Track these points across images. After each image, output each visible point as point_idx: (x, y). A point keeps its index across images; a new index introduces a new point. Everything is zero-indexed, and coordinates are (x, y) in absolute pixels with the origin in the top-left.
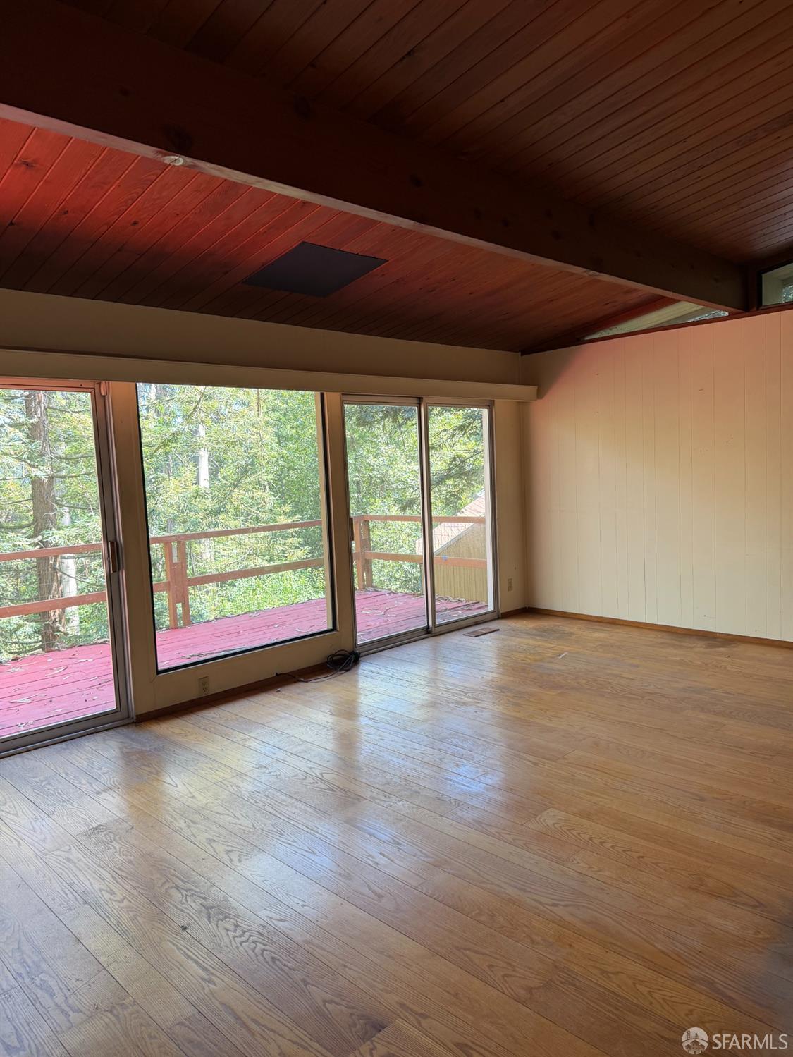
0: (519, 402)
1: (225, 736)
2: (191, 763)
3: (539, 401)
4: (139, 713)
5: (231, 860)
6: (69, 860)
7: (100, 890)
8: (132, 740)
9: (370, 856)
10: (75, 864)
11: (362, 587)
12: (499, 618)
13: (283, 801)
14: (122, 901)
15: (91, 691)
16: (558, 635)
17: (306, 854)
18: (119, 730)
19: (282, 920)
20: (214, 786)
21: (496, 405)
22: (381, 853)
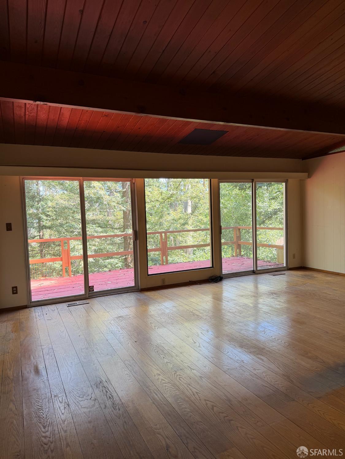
0: (300, 180)
1: (167, 297)
2: (153, 303)
3: (308, 179)
4: (141, 288)
5: (155, 328)
6: (110, 323)
7: (116, 331)
8: (138, 295)
9: (197, 333)
10: (111, 324)
11: (236, 255)
12: (288, 270)
13: (177, 316)
14: (121, 334)
15: (130, 281)
16: (310, 277)
17: (178, 330)
18: (135, 293)
19: (163, 344)
20: (158, 310)
21: (289, 181)
22: (201, 333)
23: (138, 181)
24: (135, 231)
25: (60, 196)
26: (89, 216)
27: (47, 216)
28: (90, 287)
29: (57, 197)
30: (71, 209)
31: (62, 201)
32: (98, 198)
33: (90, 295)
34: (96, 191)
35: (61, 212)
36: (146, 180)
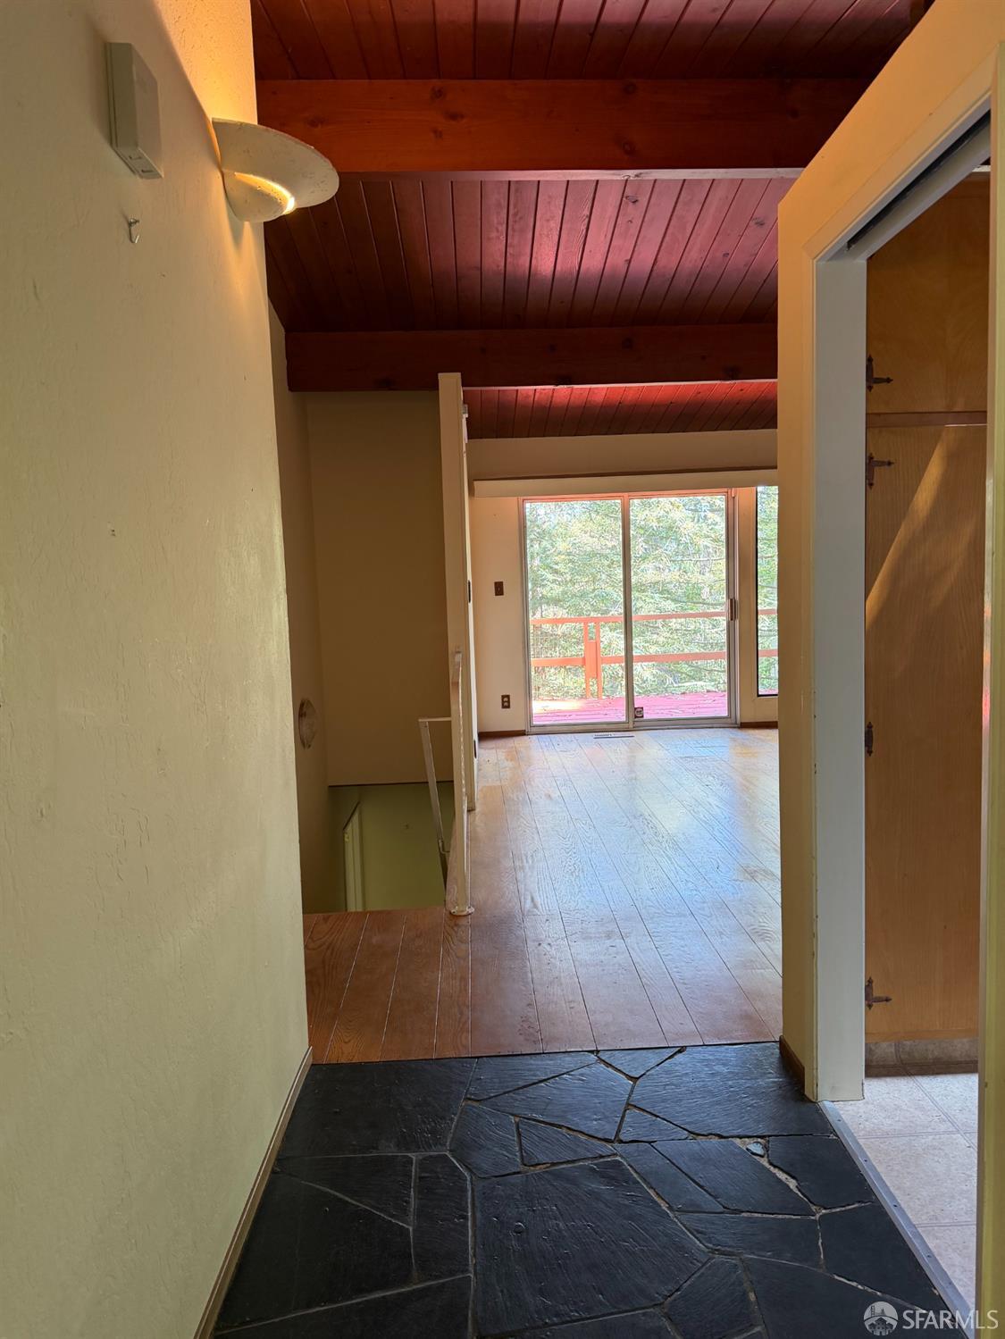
4: (741, 722)
18: (728, 729)
23: (742, 494)
24: (731, 600)
25: (581, 526)
26: (644, 573)
27: (556, 572)
28: (635, 709)
29: (575, 528)
30: (606, 557)
31: (586, 538)
32: (670, 528)
33: (637, 724)
34: (662, 512)
35: (583, 562)
36: (760, 489)
